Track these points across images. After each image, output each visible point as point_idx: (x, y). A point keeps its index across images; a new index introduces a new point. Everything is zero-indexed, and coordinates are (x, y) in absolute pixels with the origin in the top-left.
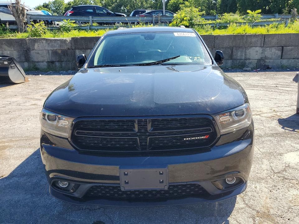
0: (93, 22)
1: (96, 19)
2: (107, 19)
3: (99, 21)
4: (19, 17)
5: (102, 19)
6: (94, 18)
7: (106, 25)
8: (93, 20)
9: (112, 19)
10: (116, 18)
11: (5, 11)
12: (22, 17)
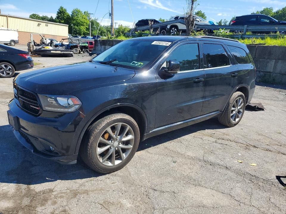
0: (247, 31)
1: (251, 28)
2: (262, 28)
3: (253, 30)
4: (189, 27)
5: (257, 28)
6: (249, 27)
7: (260, 33)
8: (247, 29)
9: (267, 28)
10: (272, 27)
11: (182, 22)
12: (191, 27)
